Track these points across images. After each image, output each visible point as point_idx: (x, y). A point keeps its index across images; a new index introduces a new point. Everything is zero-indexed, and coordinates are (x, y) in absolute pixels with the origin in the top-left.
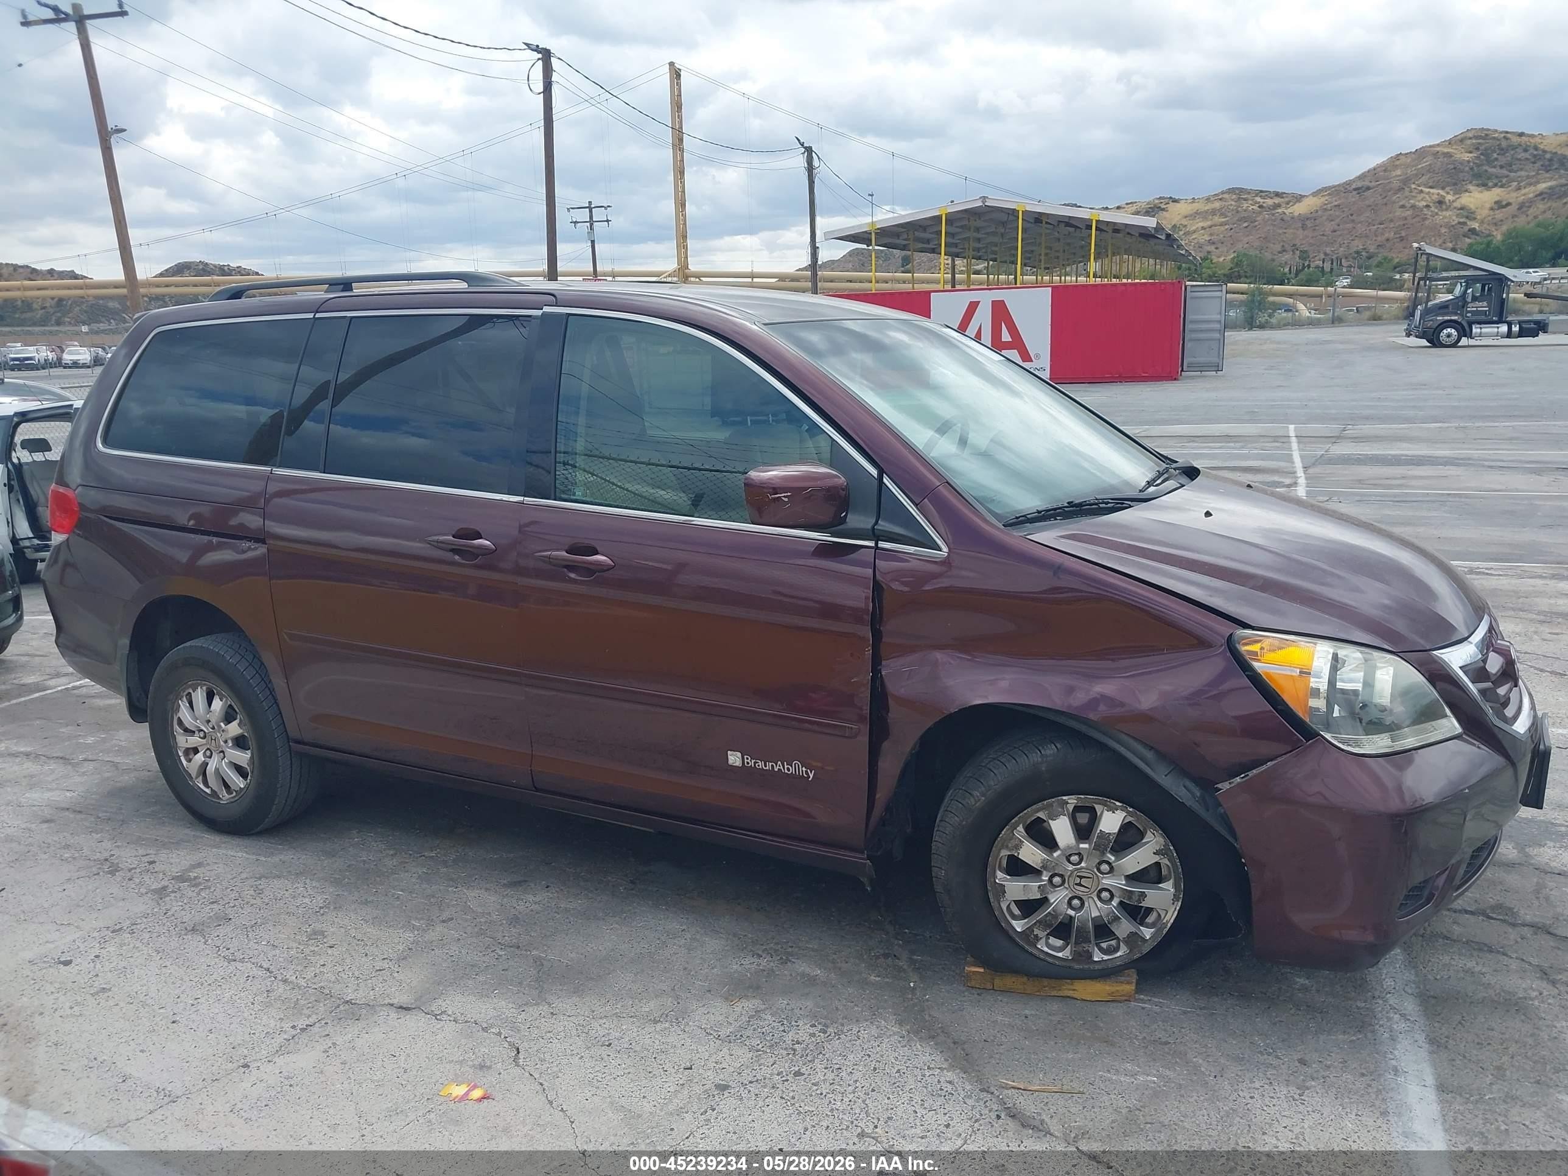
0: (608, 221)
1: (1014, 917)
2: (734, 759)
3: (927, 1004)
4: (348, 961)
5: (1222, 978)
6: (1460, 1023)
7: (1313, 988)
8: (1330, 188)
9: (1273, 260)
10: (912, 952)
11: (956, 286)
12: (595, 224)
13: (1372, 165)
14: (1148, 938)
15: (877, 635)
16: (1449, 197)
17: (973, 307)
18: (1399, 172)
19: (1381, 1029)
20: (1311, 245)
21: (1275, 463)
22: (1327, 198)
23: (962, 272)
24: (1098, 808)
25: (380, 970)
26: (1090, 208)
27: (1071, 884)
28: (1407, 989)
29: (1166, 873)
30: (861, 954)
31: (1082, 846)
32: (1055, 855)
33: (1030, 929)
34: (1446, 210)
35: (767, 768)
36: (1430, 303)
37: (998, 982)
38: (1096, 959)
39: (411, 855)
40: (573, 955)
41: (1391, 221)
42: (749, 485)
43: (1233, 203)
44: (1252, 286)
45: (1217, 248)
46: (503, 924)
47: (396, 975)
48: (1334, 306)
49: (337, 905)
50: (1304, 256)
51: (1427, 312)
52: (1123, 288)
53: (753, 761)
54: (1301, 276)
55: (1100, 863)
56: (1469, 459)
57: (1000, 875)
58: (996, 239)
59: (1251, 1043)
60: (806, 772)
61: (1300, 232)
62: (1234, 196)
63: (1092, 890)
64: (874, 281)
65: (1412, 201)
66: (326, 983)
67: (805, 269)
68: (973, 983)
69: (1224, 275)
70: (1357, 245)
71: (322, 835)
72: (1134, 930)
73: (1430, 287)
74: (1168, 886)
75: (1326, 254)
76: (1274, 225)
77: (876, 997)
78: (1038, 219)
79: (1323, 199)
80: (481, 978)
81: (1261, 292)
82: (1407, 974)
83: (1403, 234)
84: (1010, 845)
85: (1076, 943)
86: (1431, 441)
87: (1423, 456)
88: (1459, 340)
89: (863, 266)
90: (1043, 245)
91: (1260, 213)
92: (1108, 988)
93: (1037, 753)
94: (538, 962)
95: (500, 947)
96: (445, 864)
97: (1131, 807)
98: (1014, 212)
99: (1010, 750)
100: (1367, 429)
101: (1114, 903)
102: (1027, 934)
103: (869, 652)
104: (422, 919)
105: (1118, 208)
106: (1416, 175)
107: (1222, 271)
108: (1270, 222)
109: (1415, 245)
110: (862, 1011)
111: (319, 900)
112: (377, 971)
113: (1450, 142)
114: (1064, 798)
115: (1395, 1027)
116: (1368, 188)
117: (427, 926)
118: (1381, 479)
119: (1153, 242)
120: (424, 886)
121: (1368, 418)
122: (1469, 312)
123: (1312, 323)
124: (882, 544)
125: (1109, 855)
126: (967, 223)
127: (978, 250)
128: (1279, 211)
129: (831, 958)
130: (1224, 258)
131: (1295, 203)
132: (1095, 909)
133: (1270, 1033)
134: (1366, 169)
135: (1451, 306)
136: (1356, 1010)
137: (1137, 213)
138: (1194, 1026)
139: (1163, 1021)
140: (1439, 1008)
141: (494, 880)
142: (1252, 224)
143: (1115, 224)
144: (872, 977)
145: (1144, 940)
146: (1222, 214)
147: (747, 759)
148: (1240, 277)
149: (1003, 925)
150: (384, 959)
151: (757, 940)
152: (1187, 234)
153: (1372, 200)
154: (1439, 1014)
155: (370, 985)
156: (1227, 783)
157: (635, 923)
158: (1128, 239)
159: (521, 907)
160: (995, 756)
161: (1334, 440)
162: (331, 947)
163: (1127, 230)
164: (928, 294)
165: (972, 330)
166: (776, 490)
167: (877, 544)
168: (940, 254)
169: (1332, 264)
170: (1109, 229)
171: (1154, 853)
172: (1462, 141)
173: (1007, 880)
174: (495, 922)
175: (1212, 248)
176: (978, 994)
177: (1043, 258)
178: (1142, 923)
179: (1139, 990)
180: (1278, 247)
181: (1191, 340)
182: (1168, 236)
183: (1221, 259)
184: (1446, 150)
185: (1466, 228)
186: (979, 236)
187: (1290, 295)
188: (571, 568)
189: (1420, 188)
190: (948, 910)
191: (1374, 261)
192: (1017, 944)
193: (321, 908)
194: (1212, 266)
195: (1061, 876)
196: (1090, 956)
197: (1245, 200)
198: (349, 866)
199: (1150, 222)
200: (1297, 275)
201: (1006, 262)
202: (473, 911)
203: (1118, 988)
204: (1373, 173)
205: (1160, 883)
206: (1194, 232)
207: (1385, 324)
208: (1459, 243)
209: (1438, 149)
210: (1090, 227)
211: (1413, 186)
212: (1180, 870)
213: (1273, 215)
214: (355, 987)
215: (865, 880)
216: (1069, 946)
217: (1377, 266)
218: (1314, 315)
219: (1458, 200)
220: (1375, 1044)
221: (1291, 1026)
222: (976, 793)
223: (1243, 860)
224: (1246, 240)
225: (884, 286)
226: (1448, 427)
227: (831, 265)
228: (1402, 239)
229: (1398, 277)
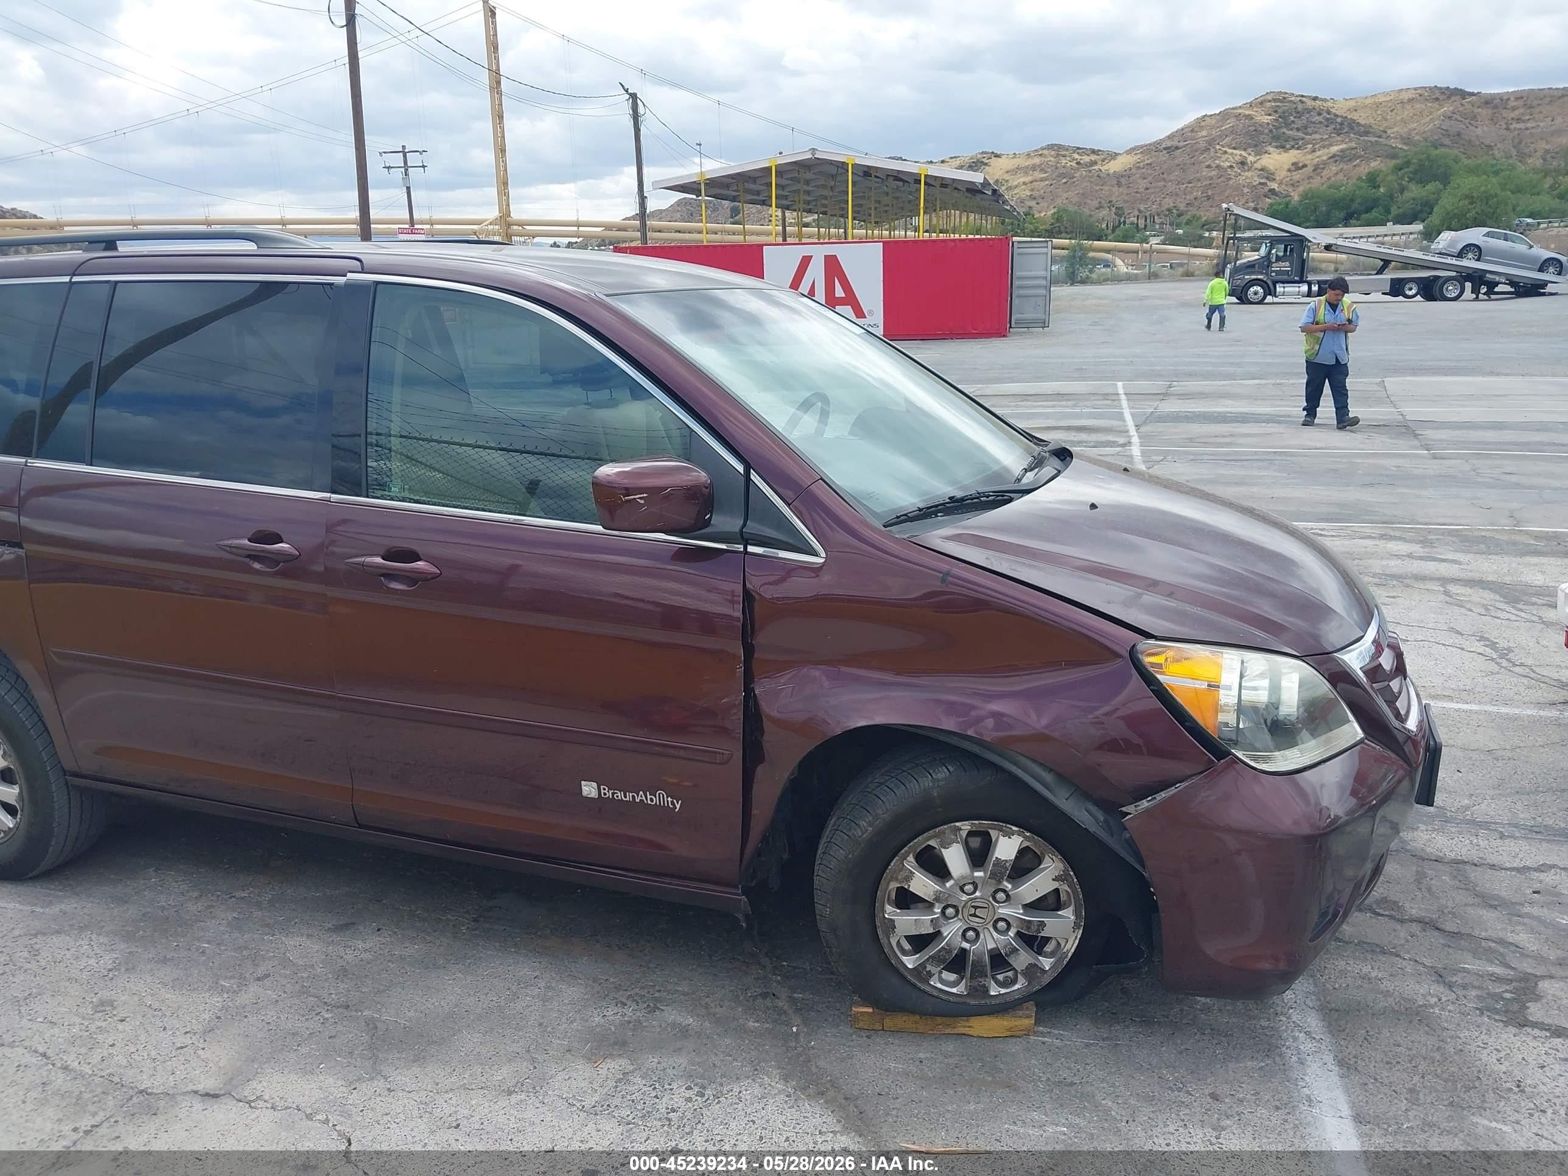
0: (424, 167)
1: (905, 953)
2: (589, 789)
3: (812, 1052)
4: (143, 1038)
5: (1122, 1001)
6: (1365, 1039)
7: (1215, 1007)
8: (1142, 146)
9: (1091, 216)
10: (793, 990)
11: (788, 239)
12: (410, 169)
13: (1180, 127)
14: (1047, 968)
15: (749, 650)
16: (1251, 159)
17: (806, 261)
18: (1204, 133)
19: (1288, 1050)
20: (1126, 202)
21: (1107, 421)
22: (1139, 156)
23: (791, 225)
24: (993, 833)
25: (182, 1048)
26: (916, 162)
27: (966, 915)
28: (1308, 1002)
29: (1065, 898)
30: (737, 995)
31: (976, 874)
32: (948, 885)
33: (923, 965)
34: (1248, 170)
35: (628, 799)
36: (1238, 262)
37: (888, 1022)
38: (992, 993)
39: (218, 896)
40: (411, 1014)
41: (1199, 180)
42: (597, 485)
43: (1052, 159)
44: (1073, 241)
45: (1037, 204)
46: (328, 978)
47: (200, 1052)
48: (1150, 262)
49: (129, 966)
50: (1119, 212)
51: (1236, 271)
52: (952, 244)
53: (611, 792)
54: (1117, 232)
55: (996, 892)
56: (1289, 416)
57: (889, 908)
58: (826, 192)
59: (1160, 1077)
60: (672, 802)
61: (1115, 189)
62: (1053, 153)
63: (987, 921)
64: (705, 232)
65: (1217, 162)
66: (115, 1069)
67: (633, 218)
68: (861, 1025)
69: (1046, 230)
70: (1168, 202)
71: (112, 876)
72: (1032, 961)
73: (1238, 247)
74: (1068, 913)
75: (1140, 211)
76: (1091, 182)
77: (756, 1048)
78: (866, 172)
79: (1136, 157)
80: (304, 1050)
81: (1081, 247)
82: (1306, 985)
83: (1210, 193)
84: (900, 877)
85: (971, 978)
86: (1252, 398)
87: (1247, 414)
88: (1264, 298)
89: (691, 217)
90: (873, 199)
91: (1078, 169)
92: (1005, 1023)
93: (927, 777)
94: (372, 1025)
95: (326, 1008)
96: (259, 905)
97: (1029, 831)
98: (844, 165)
99: (898, 775)
100: (1192, 385)
101: (1012, 933)
102: (918, 971)
103: (740, 670)
104: (232, 977)
105: (943, 162)
106: (1220, 136)
107: (1044, 227)
108: (1087, 179)
109: (1225, 206)
110: (742, 1066)
111: (108, 960)
112: (178, 1048)
113: (1251, 105)
114: (957, 824)
115: (1302, 1047)
116: (1177, 148)
117: (238, 987)
118: (1211, 437)
119: (979, 196)
120: (236, 935)
121: (1191, 375)
122: (1274, 271)
123: (1129, 278)
124: (751, 549)
125: (1005, 883)
126: (797, 175)
127: (809, 203)
128: (1096, 168)
129: (703, 1002)
130: (1045, 213)
131: (1110, 161)
132: (991, 940)
133: (1177, 1064)
134: (1175, 130)
135: (1257, 266)
136: (1260, 1031)
137: (961, 167)
138: (1099, 1060)
139: (1066, 1058)
140: (1342, 1023)
141: (317, 923)
142: (1071, 181)
143: (943, 178)
144: (751, 1024)
145: (1044, 971)
146: (1041, 170)
147: (604, 789)
148: (1060, 232)
149: (893, 962)
150: (186, 1033)
151: (620, 985)
152: (1009, 189)
153: (1181, 159)
154: (1344, 1030)
155: (170, 1068)
156: (1133, 806)
157: (481, 970)
158: (956, 194)
159: (350, 957)
160: (882, 781)
161: (1161, 397)
162: (122, 1021)
163: (955, 185)
164: (760, 247)
165: (804, 287)
166: (628, 491)
167: (745, 548)
168: (771, 206)
169: (1146, 220)
170: (937, 184)
171: (1053, 880)
172: (1261, 103)
173: (897, 915)
174: (319, 977)
175: (1033, 203)
176: (867, 1037)
177: (873, 212)
178: (1040, 952)
179: (1038, 1022)
180: (1095, 203)
181: (1019, 296)
182: (995, 191)
183: (1042, 215)
184: (1247, 112)
185: (1266, 189)
186: (810, 188)
187: (1108, 251)
188: (391, 576)
189: (1224, 149)
190: (834, 950)
191: (1184, 219)
192: (909, 982)
193: (110, 970)
194: (1034, 221)
195: (954, 907)
196: (986, 990)
197: (1064, 156)
198: (144, 915)
199: (977, 178)
200: (1113, 231)
201: (835, 215)
202: (294, 964)
203: (1016, 1023)
204: (1181, 132)
205: (1058, 910)
206: (1016, 187)
207: (1197, 280)
208: (1260, 202)
209: (1240, 111)
210: (918, 182)
211: (1218, 147)
212: (1081, 896)
213: (1090, 171)
214: (151, 1072)
215: (740, 916)
216: (964, 980)
217: (1187, 224)
218: (1130, 270)
219: (1259, 162)
220: (1285, 1070)
221: (1197, 1054)
222: (863, 823)
223: (1152, 889)
224: (1065, 195)
225: (714, 237)
226: (1266, 384)
227: (659, 214)
228: (1209, 198)
229: (1207, 234)
